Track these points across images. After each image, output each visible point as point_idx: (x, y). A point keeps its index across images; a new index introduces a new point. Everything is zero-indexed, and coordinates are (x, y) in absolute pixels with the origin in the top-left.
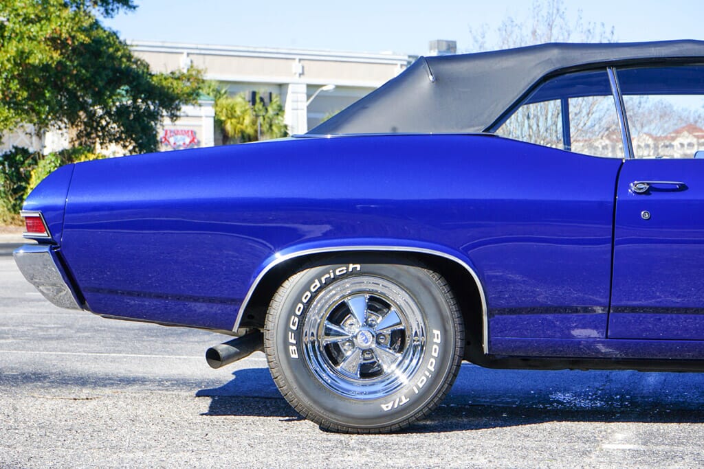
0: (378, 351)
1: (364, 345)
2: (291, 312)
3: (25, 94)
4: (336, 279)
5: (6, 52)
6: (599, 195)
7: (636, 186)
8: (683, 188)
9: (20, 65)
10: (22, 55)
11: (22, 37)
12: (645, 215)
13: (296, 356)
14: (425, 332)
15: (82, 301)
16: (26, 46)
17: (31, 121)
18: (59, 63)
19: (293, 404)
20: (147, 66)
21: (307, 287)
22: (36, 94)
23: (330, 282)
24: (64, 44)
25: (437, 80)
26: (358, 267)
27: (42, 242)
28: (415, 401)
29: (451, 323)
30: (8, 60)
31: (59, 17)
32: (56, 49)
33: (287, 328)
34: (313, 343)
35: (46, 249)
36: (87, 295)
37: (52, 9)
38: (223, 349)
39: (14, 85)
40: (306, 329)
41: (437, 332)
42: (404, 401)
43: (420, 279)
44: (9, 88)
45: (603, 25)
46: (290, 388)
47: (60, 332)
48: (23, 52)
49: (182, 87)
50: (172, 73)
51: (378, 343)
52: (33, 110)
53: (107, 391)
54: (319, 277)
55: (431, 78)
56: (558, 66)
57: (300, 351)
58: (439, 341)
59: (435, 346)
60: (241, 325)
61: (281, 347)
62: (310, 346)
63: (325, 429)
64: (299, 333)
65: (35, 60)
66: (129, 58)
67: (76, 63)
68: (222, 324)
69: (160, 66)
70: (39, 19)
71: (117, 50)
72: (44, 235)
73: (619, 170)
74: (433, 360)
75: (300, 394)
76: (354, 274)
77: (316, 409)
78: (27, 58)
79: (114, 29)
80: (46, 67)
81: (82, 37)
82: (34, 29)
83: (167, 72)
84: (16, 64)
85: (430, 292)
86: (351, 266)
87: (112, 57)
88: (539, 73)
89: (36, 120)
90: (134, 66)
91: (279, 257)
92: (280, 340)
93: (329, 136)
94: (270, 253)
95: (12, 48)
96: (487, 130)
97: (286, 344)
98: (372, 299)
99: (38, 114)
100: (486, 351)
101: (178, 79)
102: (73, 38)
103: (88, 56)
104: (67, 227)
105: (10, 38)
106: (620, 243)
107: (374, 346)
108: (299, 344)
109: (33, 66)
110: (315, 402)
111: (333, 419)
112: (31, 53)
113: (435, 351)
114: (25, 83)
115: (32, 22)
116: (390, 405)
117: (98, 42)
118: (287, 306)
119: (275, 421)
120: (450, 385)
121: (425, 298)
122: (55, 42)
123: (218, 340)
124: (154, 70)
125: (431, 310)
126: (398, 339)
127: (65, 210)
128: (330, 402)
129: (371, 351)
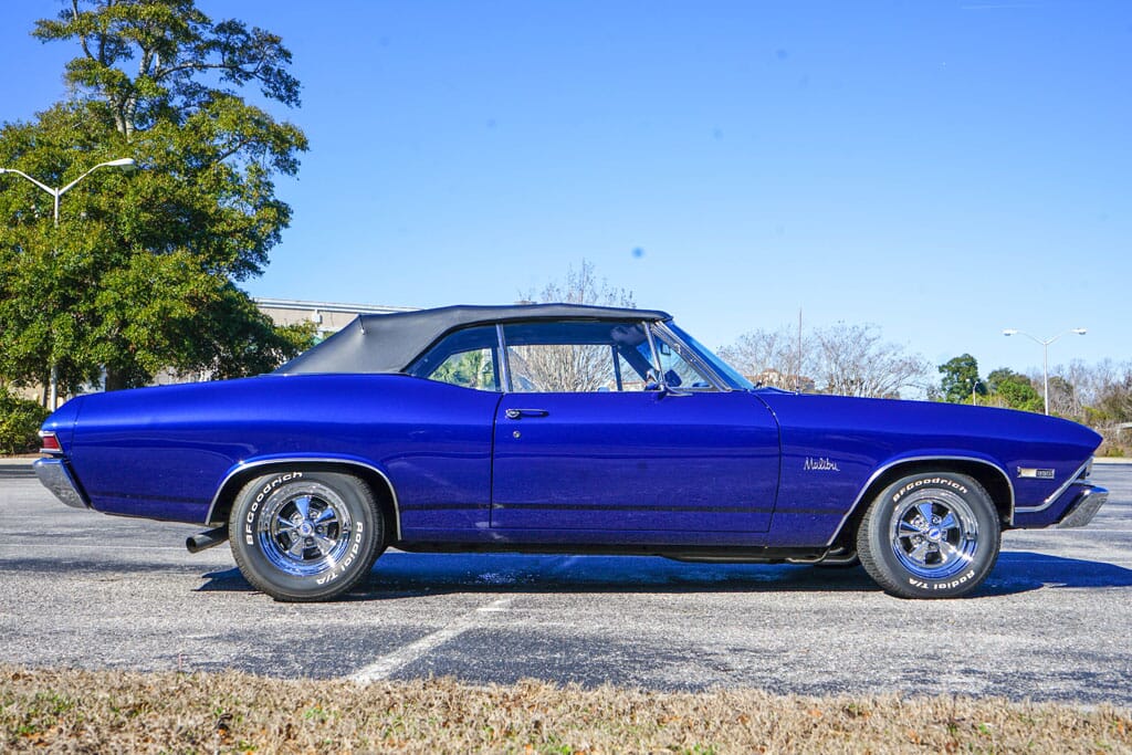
0: (318, 539)
1: (306, 534)
2: (249, 509)
3: (167, 343)
4: (284, 483)
5: (152, 308)
6: (481, 421)
7: (510, 413)
8: (546, 414)
9: (163, 319)
10: (165, 311)
11: (165, 296)
12: (517, 435)
13: (252, 543)
14: (353, 524)
15: (88, 502)
16: (169, 303)
17: (172, 365)
18: (196, 317)
19: (250, 579)
20: (271, 320)
21: (261, 490)
22: (176, 342)
23: (278, 486)
24: (200, 302)
25: (367, 333)
26: (300, 474)
27: (56, 456)
28: (343, 576)
29: (370, 516)
30: (153, 315)
31: (196, 279)
32: (193, 306)
33: (245, 522)
34: (266, 532)
35: (58, 461)
36: (92, 496)
37: (191, 274)
38: (198, 537)
39: (158, 336)
40: (260, 520)
41: (360, 524)
42: (334, 576)
43: (346, 483)
44: (154, 338)
45: (623, 290)
46: (247, 568)
47: (135, 531)
48: (165, 308)
49: (298, 338)
50: (291, 326)
51: (317, 533)
52: (175, 356)
53: (134, 574)
54: (270, 482)
55: (362, 331)
56: (458, 323)
57: (255, 539)
58: (361, 531)
59: (359, 535)
60: (212, 520)
61: (240, 536)
62: (263, 535)
63: (276, 600)
64: (254, 526)
65: (175, 315)
66: (256, 313)
67: (211, 317)
68: (198, 518)
69: (282, 320)
70: (180, 282)
71: (246, 307)
72: (58, 450)
73: (497, 401)
74: (357, 546)
75: (254, 573)
76: (297, 479)
77: (267, 584)
78: (169, 313)
79: (245, 290)
80: (184, 321)
81: (215, 296)
82: (176, 290)
83: (286, 325)
84: (159, 318)
85: (356, 494)
86: (295, 474)
87: (240, 312)
88: (443, 329)
89: (175, 363)
90: (261, 321)
91: (243, 466)
92: (240, 530)
93: (285, 375)
94: (234, 464)
95: (157, 305)
96: (403, 370)
97: (244, 534)
98: (313, 499)
99: (178, 358)
100: (399, 538)
101: (296, 331)
102: (208, 297)
103: (220, 311)
104: (76, 445)
105: (155, 297)
106: (498, 456)
107: (313, 534)
108: (254, 534)
109: (174, 319)
110: (265, 578)
111: (280, 591)
112: (172, 309)
113: (358, 538)
114: (168, 334)
115: (174, 284)
116: (323, 580)
117: (230, 300)
118: (245, 505)
119: (246, 594)
120: (372, 564)
121: (351, 497)
122: (193, 300)
123: (197, 531)
124: (277, 323)
125: (356, 507)
126: (333, 529)
127: (75, 430)
128: (276, 578)
129: (311, 538)
